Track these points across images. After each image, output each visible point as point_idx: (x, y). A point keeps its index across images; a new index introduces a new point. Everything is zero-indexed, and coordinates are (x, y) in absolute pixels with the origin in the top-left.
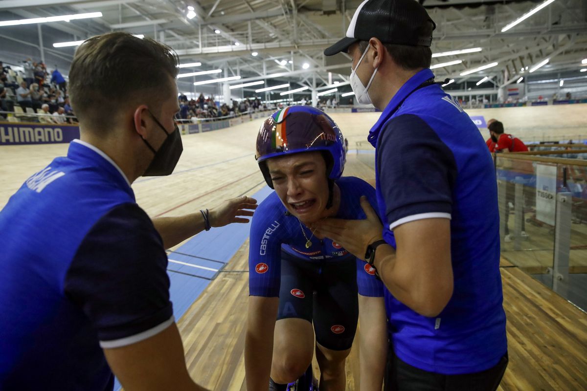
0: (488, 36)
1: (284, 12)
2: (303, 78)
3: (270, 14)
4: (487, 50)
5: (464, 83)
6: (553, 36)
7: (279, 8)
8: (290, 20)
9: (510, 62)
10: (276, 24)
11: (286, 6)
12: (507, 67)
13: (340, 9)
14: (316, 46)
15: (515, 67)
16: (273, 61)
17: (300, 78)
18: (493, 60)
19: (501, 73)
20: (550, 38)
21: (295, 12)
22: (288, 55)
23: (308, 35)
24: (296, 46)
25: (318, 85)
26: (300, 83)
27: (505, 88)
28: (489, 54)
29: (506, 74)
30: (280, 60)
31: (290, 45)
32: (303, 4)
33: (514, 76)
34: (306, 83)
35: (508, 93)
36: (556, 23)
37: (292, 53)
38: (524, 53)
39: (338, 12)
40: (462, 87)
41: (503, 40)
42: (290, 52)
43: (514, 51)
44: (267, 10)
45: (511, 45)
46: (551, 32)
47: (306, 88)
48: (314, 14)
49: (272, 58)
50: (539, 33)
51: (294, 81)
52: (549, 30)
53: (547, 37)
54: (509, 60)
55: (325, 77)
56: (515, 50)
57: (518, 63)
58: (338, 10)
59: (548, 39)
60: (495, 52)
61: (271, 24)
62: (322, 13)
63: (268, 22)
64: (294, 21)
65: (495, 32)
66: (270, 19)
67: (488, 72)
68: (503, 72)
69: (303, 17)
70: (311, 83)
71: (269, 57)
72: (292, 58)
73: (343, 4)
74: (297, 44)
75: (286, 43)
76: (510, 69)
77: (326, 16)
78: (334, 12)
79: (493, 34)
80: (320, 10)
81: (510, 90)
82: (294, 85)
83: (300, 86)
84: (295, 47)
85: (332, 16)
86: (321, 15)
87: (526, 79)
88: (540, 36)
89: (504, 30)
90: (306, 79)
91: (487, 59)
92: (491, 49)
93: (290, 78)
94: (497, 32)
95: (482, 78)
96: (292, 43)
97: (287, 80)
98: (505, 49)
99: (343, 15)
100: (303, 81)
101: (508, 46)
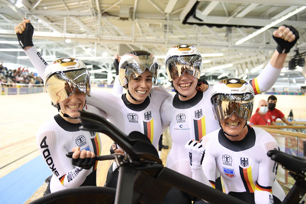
0: (227, 46)
1: (91, 14)
2: (102, 63)
3: (81, 14)
4: (226, 55)
5: (210, 76)
6: (266, 51)
7: (88, 11)
8: (95, 20)
9: (239, 66)
10: (85, 22)
11: (93, 10)
12: (237, 68)
13: (132, 18)
14: (113, 40)
15: (242, 68)
16: (80, 48)
17: (100, 63)
18: (230, 62)
19: (233, 72)
20: (264, 52)
21: (100, 15)
22: (92, 45)
23: (108, 32)
24: (99, 39)
25: (112, 68)
26: (100, 66)
28: (227, 58)
29: (237, 72)
30: (86, 48)
31: (94, 38)
32: (106, 10)
33: (241, 74)
34: (104, 67)
36: (268, 43)
37: (96, 44)
38: (248, 60)
39: (130, 19)
40: (208, 78)
41: (235, 50)
42: (94, 43)
43: (242, 58)
44: (79, 11)
45: (241, 54)
46: (265, 48)
47: (104, 69)
48: (113, 19)
49: (80, 46)
50: (258, 48)
51: (95, 64)
52: (264, 46)
53: (262, 51)
54: (239, 64)
56: (243, 57)
57: (244, 66)
58: (130, 18)
59: (262, 52)
60: (231, 58)
61: (82, 22)
62: (119, 18)
63: (79, 20)
64: (99, 21)
65: (231, 44)
66: (81, 18)
67: (226, 70)
68: (235, 71)
69: (105, 19)
70: (108, 67)
71: (78, 45)
72: (95, 48)
73: (134, 14)
74: (99, 37)
75: (92, 36)
76: (239, 70)
77: (121, 21)
78: (127, 19)
79: (230, 45)
80: (117, 16)
82: (96, 67)
83: (99, 68)
84: (97, 39)
85: (126, 22)
86: (118, 20)
87: (249, 77)
88: (258, 50)
89: (238, 43)
90: (104, 64)
91: (226, 62)
92: (228, 55)
93: (93, 62)
94: (233, 45)
95: (220, 74)
96: (96, 36)
97: (90, 63)
98: (237, 56)
99: (133, 21)
100: (102, 65)
101: (239, 54)
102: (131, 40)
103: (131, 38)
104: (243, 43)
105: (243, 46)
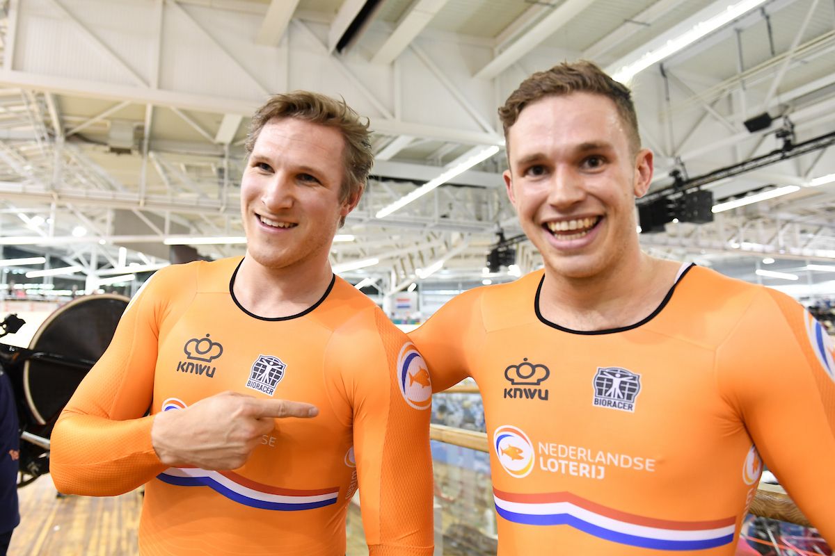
0: (361, 220)
1: (38, 137)
2: (73, 253)
3: (12, 136)
4: (361, 239)
6: (444, 232)
7: (33, 129)
8: (48, 151)
9: (398, 262)
10: (28, 154)
11: (43, 127)
12: (395, 267)
13: (140, 149)
14: (93, 200)
15: (404, 268)
16: (15, 216)
17: (69, 252)
18: (374, 254)
19: (387, 275)
20: (440, 234)
21: (60, 139)
22: (45, 210)
23: (84, 180)
24: (55, 196)
25: (100, 266)
26: (67, 260)
27: (392, 297)
28: (367, 246)
29: (394, 276)
30: (31, 215)
31: (43, 192)
32: (77, 129)
33: (403, 281)
34: (78, 261)
35: (397, 304)
36: (444, 216)
37: (53, 206)
38: (414, 250)
39: (135, 153)
41: (384, 229)
42: (49, 205)
43: (397, 246)
44: (9, 128)
45: (396, 238)
46: (439, 226)
47: (77, 268)
48: (94, 149)
49: (13, 210)
50: (425, 225)
51: (55, 255)
52: (436, 223)
53: (436, 232)
54: (397, 257)
55: (114, 254)
56: (400, 244)
57: (407, 262)
58: (136, 150)
59: (437, 235)
60: (377, 245)
61: (19, 152)
62: (107, 149)
63: (12, 148)
64: (57, 153)
65: (369, 216)
66: (14, 144)
67: (371, 271)
68: (390, 273)
69: (73, 150)
70: (89, 262)
71: (8, 208)
72: (52, 216)
73: (146, 142)
74: (57, 192)
75: (39, 188)
76: (398, 272)
77: (114, 155)
78: (128, 151)
79: (366, 219)
80: (105, 144)
81: (399, 300)
82: (56, 262)
83: (66, 265)
84: (52, 197)
85: (124, 157)
86: (106, 152)
87: (420, 287)
88: (426, 230)
89: (381, 214)
90: (78, 255)
91: (365, 253)
92: (367, 240)
93: (50, 249)
94: (371, 217)
95: (360, 280)
96: (47, 189)
97: (41, 252)
98: (387, 242)
99: (143, 157)
100: (74, 256)
101: (390, 238)
102: (137, 200)
103: (137, 195)
104: (392, 213)
105: (392, 220)
